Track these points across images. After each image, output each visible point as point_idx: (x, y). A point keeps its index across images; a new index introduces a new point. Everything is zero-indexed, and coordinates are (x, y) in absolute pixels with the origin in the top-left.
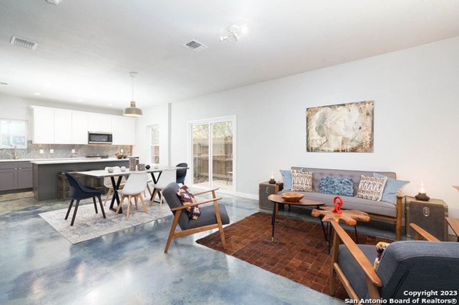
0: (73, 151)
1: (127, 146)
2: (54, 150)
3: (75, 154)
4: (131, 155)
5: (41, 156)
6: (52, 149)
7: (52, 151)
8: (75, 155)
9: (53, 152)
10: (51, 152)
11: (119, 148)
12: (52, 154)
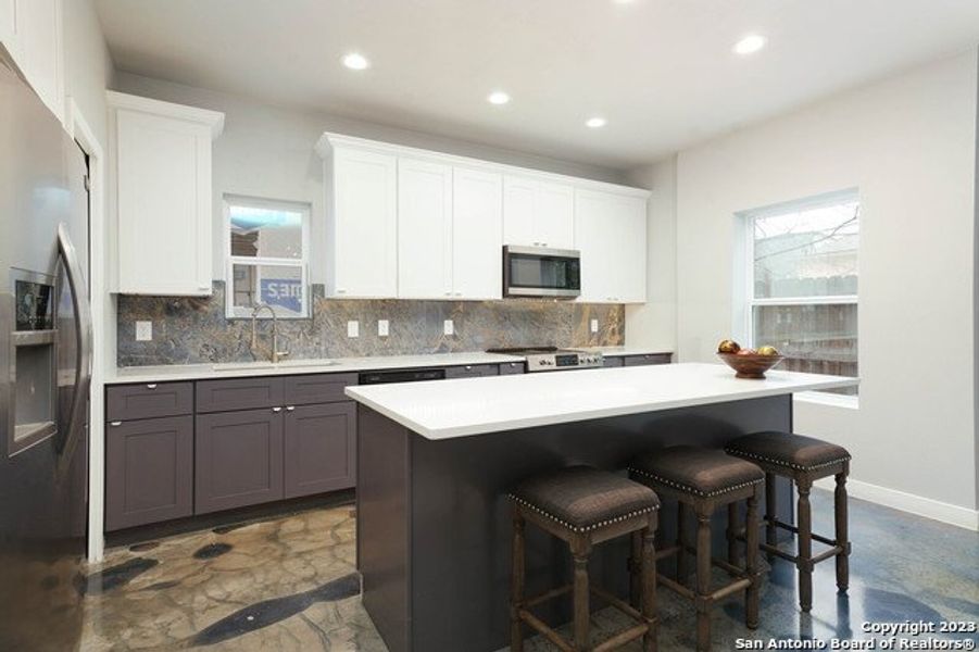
0: (449, 327)
1: (609, 306)
2: (391, 323)
3: (454, 337)
4: (621, 343)
5: (352, 348)
6: (384, 318)
7: (384, 327)
8: (452, 344)
9: (387, 334)
10: (381, 333)
11: (586, 314)
12: (383, 338)
